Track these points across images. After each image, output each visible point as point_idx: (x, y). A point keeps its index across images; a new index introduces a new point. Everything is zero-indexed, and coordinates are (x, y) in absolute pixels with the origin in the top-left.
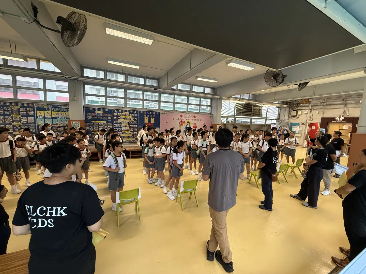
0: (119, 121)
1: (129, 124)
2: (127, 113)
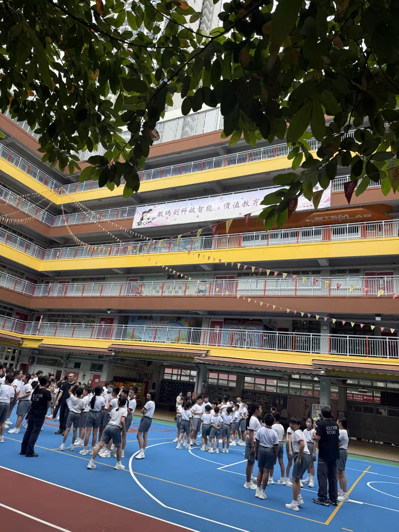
0: (260, 400)
1: (266, 403)
2: (265, 395)
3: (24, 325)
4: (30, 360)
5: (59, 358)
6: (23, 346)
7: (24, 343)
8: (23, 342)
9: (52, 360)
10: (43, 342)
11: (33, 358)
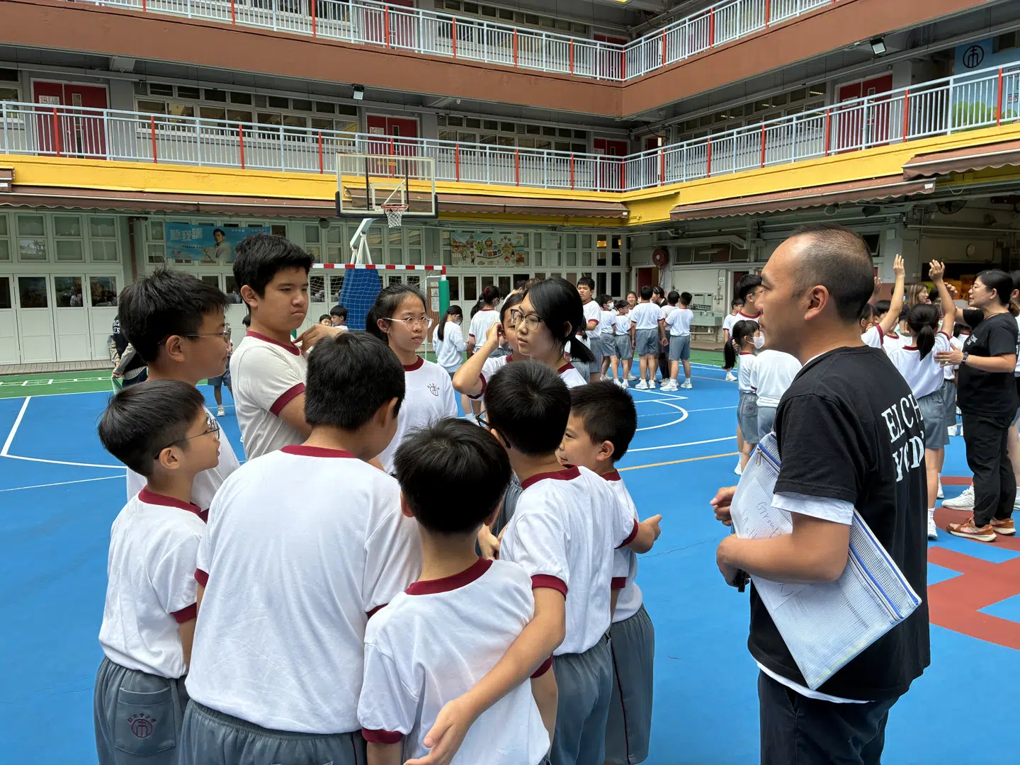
3: (622, 168)
4: (658, 257)
5: (734, 239)
6: (633, 222)
7: (632, 215)
8: (629, 212)
9: (714, 246)
10: (682, 200)
11: (664, 250)
